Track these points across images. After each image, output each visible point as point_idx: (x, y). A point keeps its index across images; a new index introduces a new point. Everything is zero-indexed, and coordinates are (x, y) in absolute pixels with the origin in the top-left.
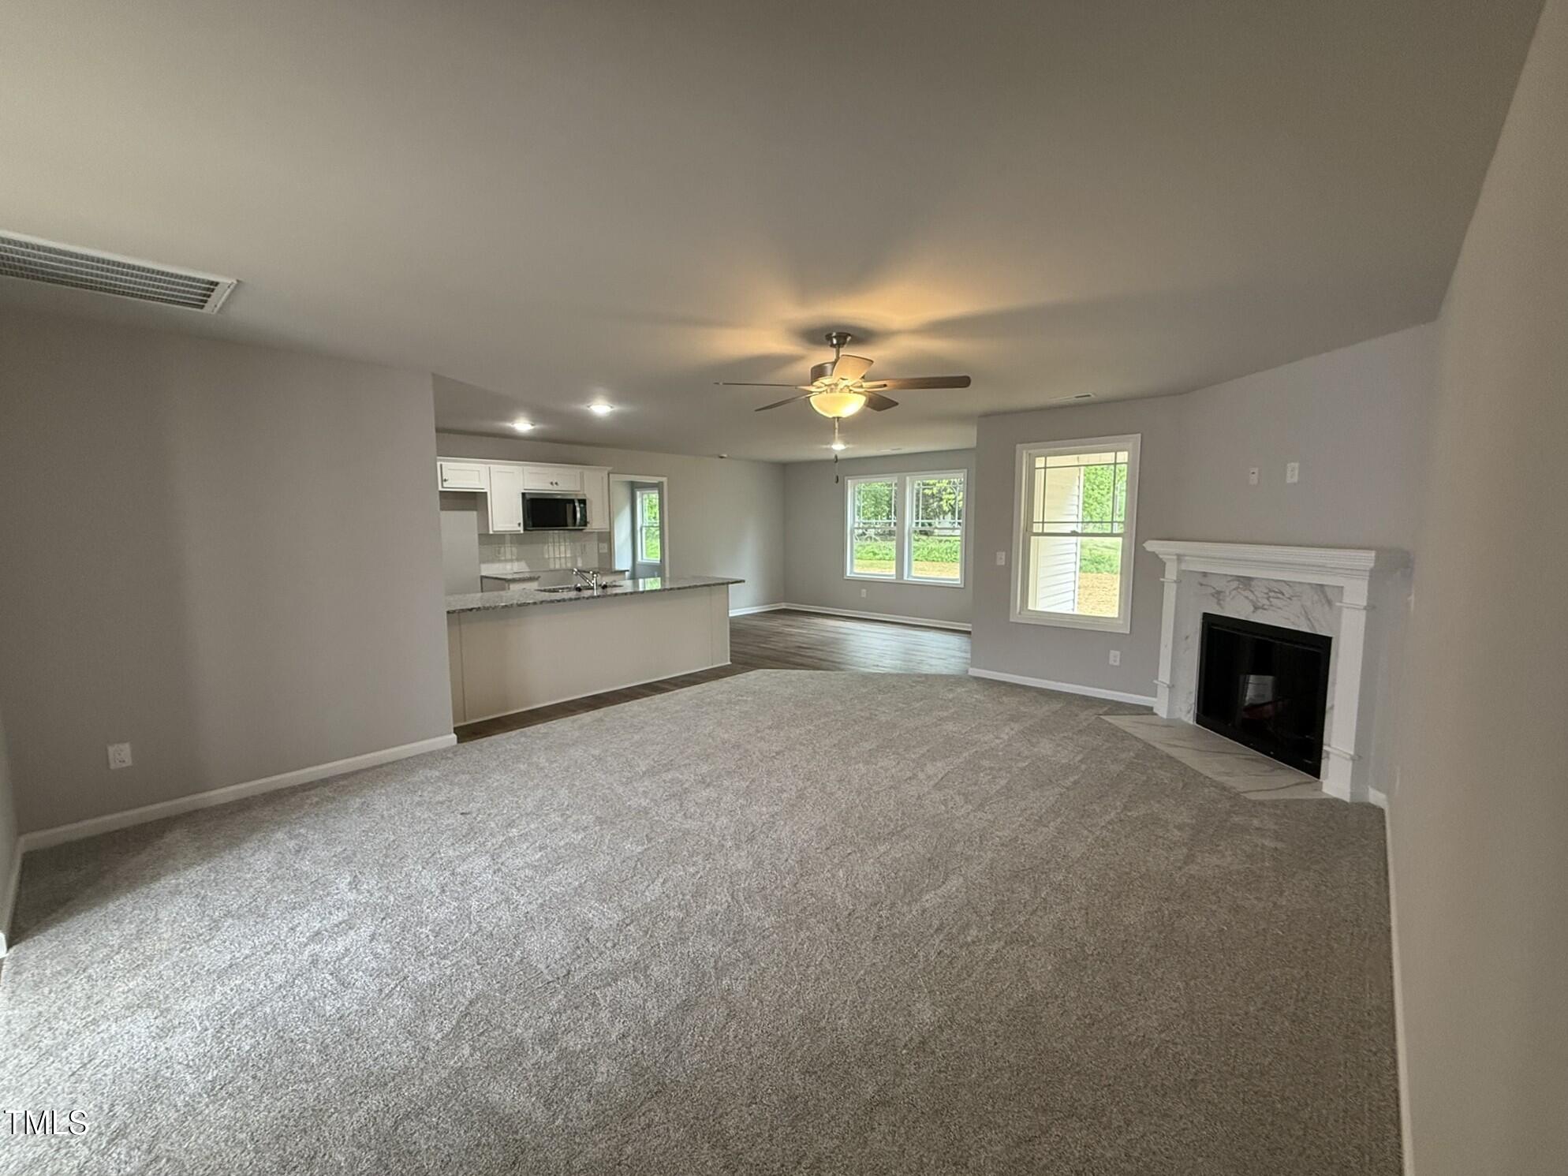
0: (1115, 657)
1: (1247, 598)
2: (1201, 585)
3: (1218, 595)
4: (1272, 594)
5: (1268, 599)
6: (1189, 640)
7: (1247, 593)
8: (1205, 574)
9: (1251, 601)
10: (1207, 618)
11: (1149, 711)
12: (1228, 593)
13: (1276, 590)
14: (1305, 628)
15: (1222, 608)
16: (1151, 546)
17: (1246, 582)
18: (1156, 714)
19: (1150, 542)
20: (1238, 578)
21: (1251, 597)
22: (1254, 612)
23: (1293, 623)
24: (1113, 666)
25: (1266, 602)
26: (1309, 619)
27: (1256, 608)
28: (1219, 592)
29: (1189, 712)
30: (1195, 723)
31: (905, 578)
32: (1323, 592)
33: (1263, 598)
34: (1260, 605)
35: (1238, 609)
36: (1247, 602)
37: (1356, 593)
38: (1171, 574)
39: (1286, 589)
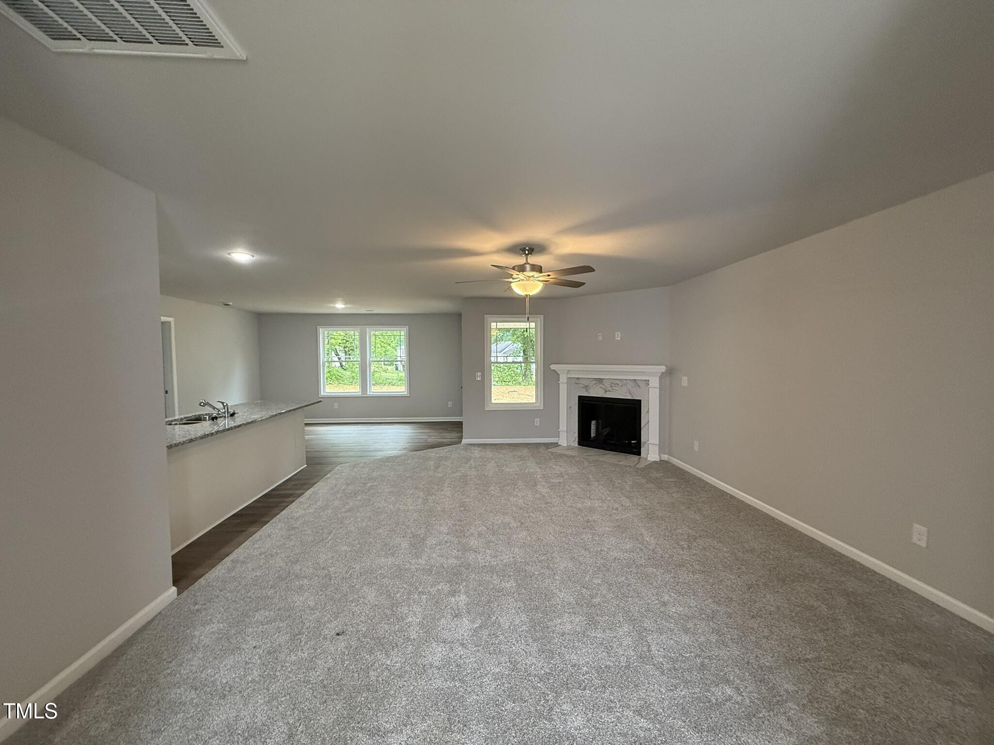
0: (537, 422)
1: (601, 387)
2: (576, 383)
3: (586, 387)
4: (613, 385)
5: (611, 387)
6: (572, 408)
7: (601, 385)
8: (578, 378)
9: (604, 389)
10: (581, 398)
11: (556, 445)
12: (591, 386)
13: (614, 383)
14: (629, 398)
15: (589, 393)
16: (553, 367)
17: (600, 381)
18: (560, 445)
19: (552, 365)
20: (596, 379)
21: (603, 387)
22: (605, 393)
23: (624, 396)
24: (536, 426)
25: (611, 388)
26: (631, 394)
27: (606, 391)
28: (586, 386)
29: (575, 441)
30: (578, 446)
31: (368, 393)
32: (636, 382)
33: (609, 387)
34: (607, 390)
35: (596, 392)
36: (602, 389)
37: (655, 382)
38: (563, 379)
39: (620, 383)
